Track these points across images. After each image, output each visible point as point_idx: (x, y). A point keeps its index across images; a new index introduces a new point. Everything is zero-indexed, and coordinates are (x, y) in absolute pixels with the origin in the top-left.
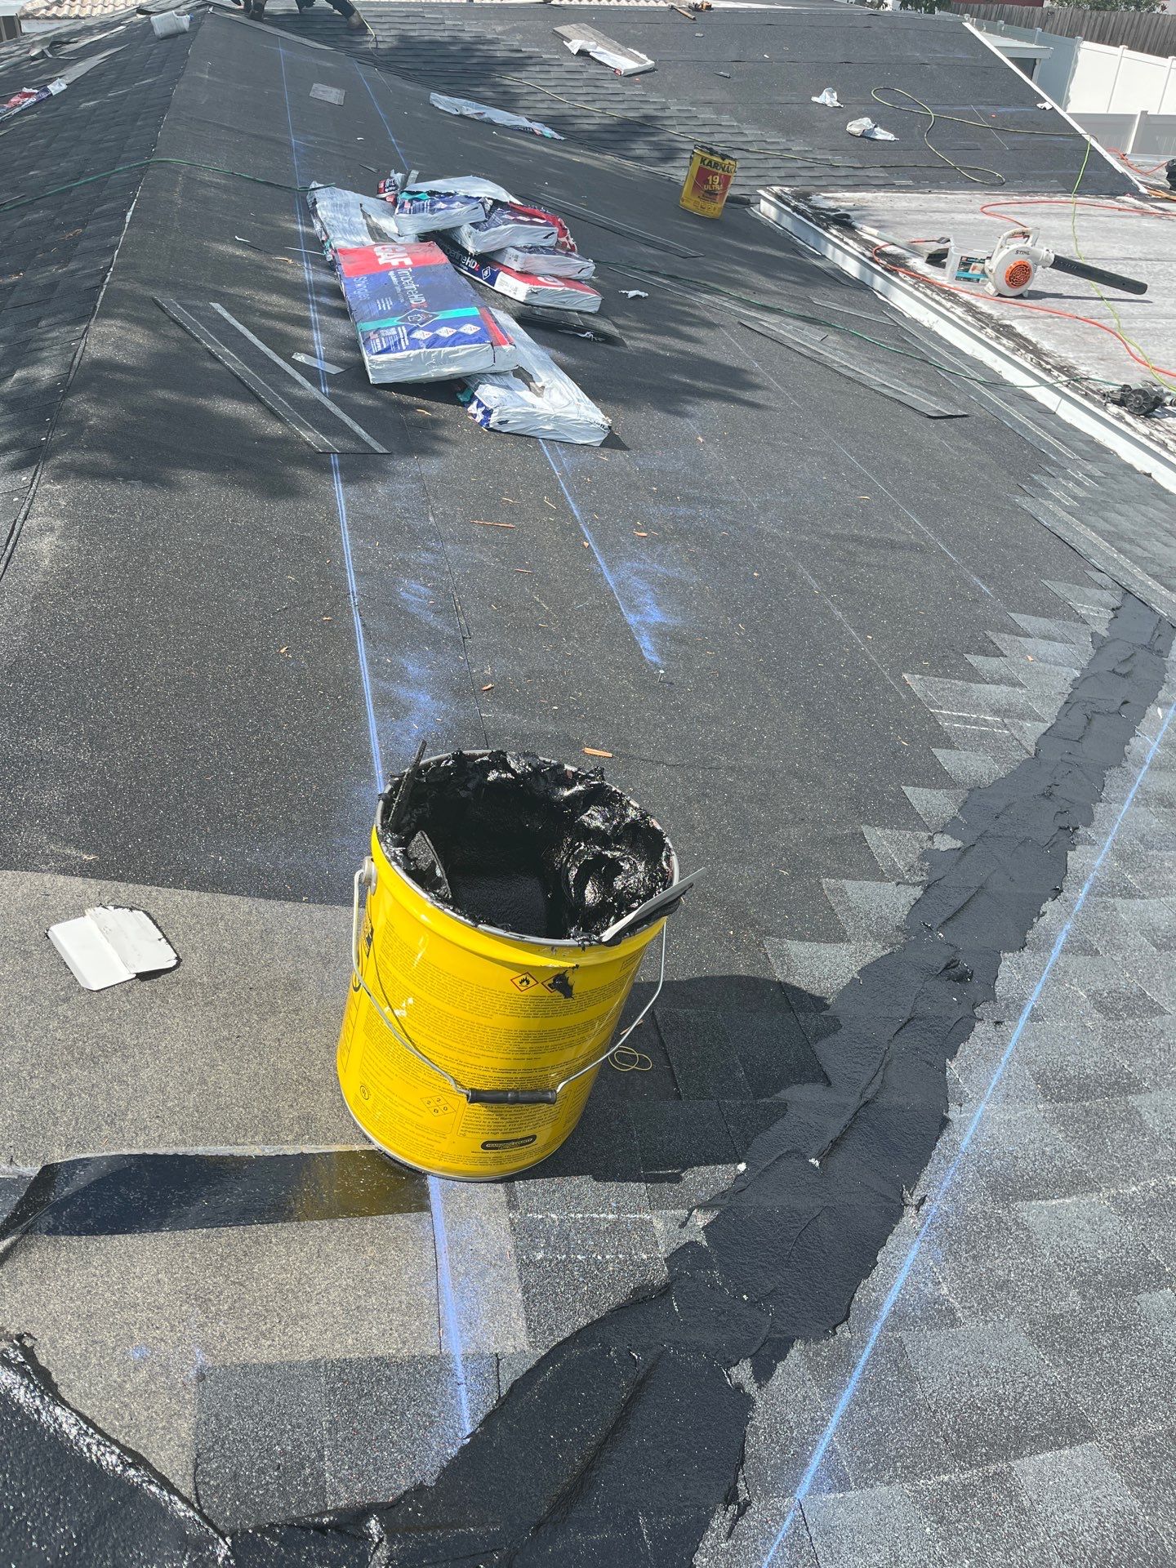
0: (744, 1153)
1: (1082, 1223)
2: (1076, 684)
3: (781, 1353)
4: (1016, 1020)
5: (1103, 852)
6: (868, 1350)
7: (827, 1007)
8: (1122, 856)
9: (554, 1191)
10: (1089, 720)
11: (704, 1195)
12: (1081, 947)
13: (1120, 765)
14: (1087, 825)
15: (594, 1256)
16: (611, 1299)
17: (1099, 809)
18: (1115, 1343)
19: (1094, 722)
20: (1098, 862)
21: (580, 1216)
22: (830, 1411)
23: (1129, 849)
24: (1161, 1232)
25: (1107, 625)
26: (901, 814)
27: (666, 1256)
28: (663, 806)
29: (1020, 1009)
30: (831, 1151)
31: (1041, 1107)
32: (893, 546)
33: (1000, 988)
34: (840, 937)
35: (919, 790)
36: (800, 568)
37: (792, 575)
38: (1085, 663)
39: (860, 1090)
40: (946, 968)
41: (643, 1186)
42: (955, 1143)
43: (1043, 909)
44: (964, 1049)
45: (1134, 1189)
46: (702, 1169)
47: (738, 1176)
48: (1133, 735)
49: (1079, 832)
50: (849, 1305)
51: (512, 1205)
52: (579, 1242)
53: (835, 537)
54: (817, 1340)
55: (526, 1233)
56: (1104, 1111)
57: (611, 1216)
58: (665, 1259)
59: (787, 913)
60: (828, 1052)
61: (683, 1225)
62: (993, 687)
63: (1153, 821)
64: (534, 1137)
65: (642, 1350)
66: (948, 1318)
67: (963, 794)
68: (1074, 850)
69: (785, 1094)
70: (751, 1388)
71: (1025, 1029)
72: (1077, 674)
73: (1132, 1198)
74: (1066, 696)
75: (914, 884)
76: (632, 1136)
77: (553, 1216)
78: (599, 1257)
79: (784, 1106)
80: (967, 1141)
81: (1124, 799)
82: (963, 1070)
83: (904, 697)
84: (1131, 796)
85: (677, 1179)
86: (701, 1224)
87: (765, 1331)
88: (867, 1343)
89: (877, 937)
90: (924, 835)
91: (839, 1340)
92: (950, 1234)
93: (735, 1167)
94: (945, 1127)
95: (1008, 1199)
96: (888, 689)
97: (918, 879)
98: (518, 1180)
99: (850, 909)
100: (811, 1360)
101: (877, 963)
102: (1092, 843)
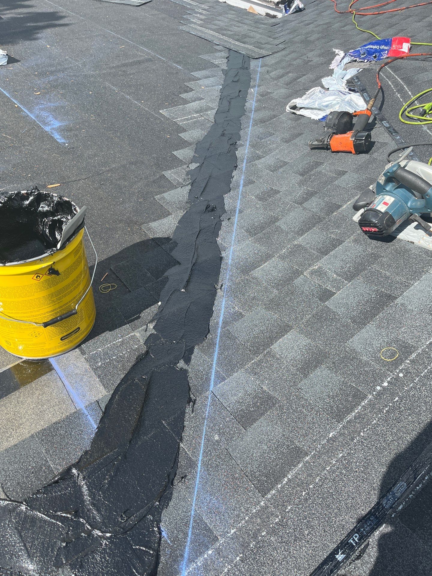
0: (159, 299)
1: (271, 269)
2: (222, 91)
3: (191, 351)
4: (235, 215)
5: (247, 147)
6: (218, 337)
7: (171, 239)
8: (253, 146)
9: (97, 342)
10: (230, 102)
11: (150, 318)
12: (249, 182)
13: (244, 115)
14: (239, 140)
15: (119, 355)
16: (130, 365)
17: (242, 133)
18: (291, 299)
19: (231, 102)
20: (246, 151)
21: (109, 345)
22: (212, 361)
23: (255, 142)
24: (295, 260)
25: (226, 65)
26: (176, 162)
27: (144, 343)
28: (87, 195)
29: (235, 211)
30: (187, 284)
31: (250, 239)
32: (139, 62)
33: (226, 207)
34: (169, 214)
35: (178, 151)
36: (107, 84)
37: (105, 88)
38: (222, 82)
39: (191, 261)
40: (206, 209)
41: (128, 325)
42: (227, 263)
43: (233, 175)
44: (221, 232)
45: (284, 251)
46: (146, 310)
47: (159, 307)
48: (246, 102)
49: (237, 143)
50: (209, 328)
51: (83, 353)
52: (112, 353)
53: (118, 66)
54: (202, 343)
55: (91, 360)
56: (269, 231)
57: (120, 340)
58: (144, 344)
59: (147, 214)
60: (176, 254)
61: (146, 330)
62: (193, 103)
63: (260, 130)
64: (79, 328)
65: (146, 374)
66: (241, 315)
67: (194, 146)
68: (237, 150)
69: (166, 274)
70: (185, 367)
71: (238, 217)
72: (221, 87)
73: (284, 254)
74: (219, 97)
75: (187, 185)
76: (118, 311)
77: (100, 350)
78: (121, 354)
79: (167, 278)
80: (230, 261)
81: (249, 126)
82: (222, 239)
83: (162, 119)
84: (251, 124)
85: (139, 317)
86: (152, 327)
87: (184, 349)
88: (217, 336)
89: (180, 208)
90: (185, 166)
91: (209, 339)
92: (233, 291)
93: (157, 304)
94: (222, 260)
95: (248, 272)
96: (156, 118)
97: (188, 183)
98: (82, 345)
99: (168, 203)
100: (201, 349)
101: (183, 217)
102: (242, 145)
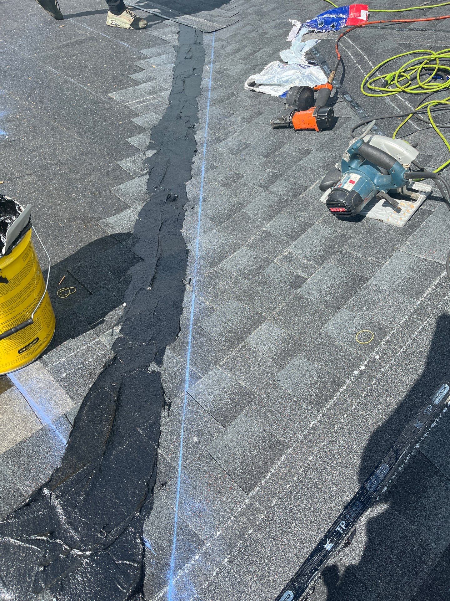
0: (123, 300)
1: (241, 259)
2: (175, 69)
3: (162, 352)
4: (198, 204)
5: (206, 130)
6: (190, 335)
7: (132, 234)
8: (212, 128)
9: (59, 351)
10: (184, 82)
11: (115, 321)
12: (211, 167)
13: (201, 94)
14: (197, 123)
15: (85, 363)
16: (98, 372)
17: (199, 114)
18: (263, 289)
19: (186, 82)
20: (206, 134)
21: (73, 354)
22: (186, 360)
23: (214, 124)
24: (265, 247)
25: (177, 41)
26: (131, 150)
27: (110, 348)
28: (35, 192)
29: (198, 199)
30: (153, 282)
31: (216, 229)
32: (82, 42)
33: (189, 196)
34: (127, 207)
35: (133, 138)
36: (48, 67)
37: (45, 72)
38: (175, 60)
39: (155, 256)
40: (167, 199)
41: (92, 331)
42: (193, 256)
43: (193, 160)
44: (185, 223)
45: (252, 238)
46: (111, 313)
47: (124, 308)
48: (202, 80)
49: (195, 126)
50: (179, 326)
51: (45, 364)
52: (77, 362)
53: (58, 48)
54: (173, 343)
55: (55, 371)
56: (236, 219)
57: (84, 347)
58: (111, 349)
59: (103, 209)
60: (138, 250)
61: (112, 335)
62: (144, 85)
63: (218, 110)
64: (38, 338)
65: (116, 381)
66: (212, 310)
67: (149, 132)
68: (196, 134)
69: (129, 272)
70: (157, 369)
71: (202, 206)
72: (173, 65)
73: (253, 242)
74: (173, 76)
75: (145, 174)
76: (80, 317)
77: (63, 359)
78: (87, 362)
79: (131, 276)
80: (197, 253)
81: (206, 107)
82: (187, 231)
83: (112, 103)
84: (208, 104)
85: (103, 321)
86: (118, 331)
87: (155, 350)
88: (189, 333)
89: (139, 200)
90: (141, 154)
91: (180, 338)
92: (203, 285)
93: (122, 306)
94: (188, 253)
95: (217, 264)
96: (105, 103)
97: (146, 172)
98: (43, 356)
99: (125, 195)
100: (173, 349)
101: (143, 210)
102: (201, 128)
